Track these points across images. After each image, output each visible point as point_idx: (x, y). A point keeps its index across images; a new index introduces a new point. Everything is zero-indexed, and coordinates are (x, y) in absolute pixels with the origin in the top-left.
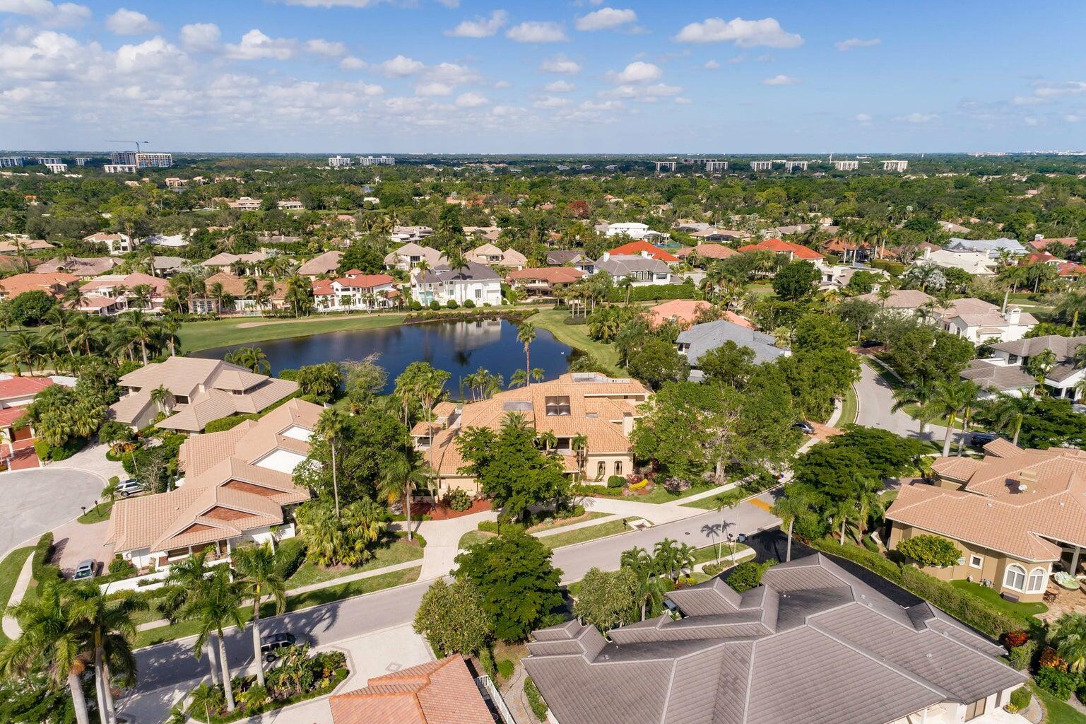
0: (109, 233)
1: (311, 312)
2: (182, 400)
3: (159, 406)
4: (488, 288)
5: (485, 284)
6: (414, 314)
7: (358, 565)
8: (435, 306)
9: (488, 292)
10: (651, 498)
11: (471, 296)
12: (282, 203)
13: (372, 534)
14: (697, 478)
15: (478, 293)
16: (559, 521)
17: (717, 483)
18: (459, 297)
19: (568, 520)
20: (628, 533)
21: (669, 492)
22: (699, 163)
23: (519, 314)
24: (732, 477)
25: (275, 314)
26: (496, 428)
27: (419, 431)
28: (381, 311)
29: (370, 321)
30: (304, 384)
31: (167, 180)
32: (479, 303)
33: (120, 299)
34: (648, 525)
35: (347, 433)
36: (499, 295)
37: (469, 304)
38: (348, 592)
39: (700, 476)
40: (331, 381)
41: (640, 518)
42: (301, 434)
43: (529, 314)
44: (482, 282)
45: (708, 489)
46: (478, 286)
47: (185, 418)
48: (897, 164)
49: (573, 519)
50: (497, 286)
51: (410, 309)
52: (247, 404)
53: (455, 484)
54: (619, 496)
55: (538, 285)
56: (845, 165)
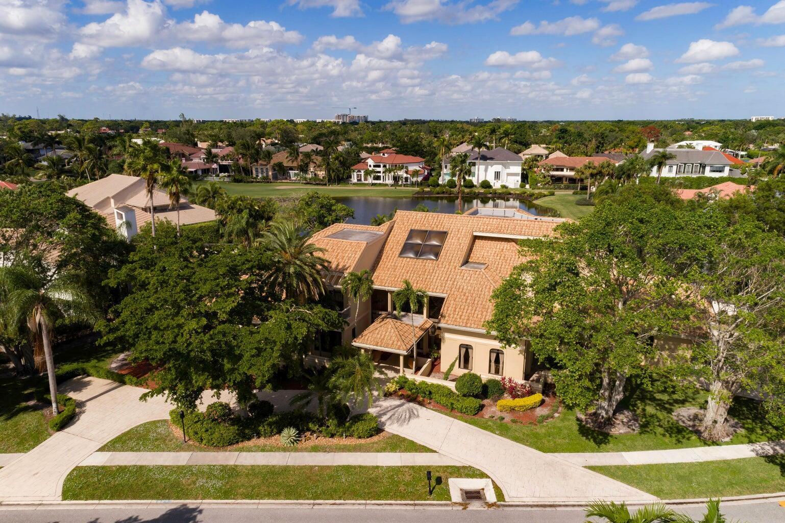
4: (508, 171)
5: (505, 166)
6: (427, 189)
9: (508, 174)
10: (536, 436)
11: (489, 177)
14: (661, 415)
15: (497, 175)
16: (314, 440)
17: (706, 435)
18: (477, 178)
19: (335, 441)
20: (432, 507)
21: (584, 431)
24: (751, 431)
32: (496, 185)
34: (491, 497)
36: (519, 178)
37: (486, 185)
39: (670, 411)
41: (483, 475)
44: (502, 164)
45: (679, 444)
46: (498, 168)
49: (344, 441)
50: (518, 169)
51: (428, 185)
54: (474, 415)
55: (566, 173)
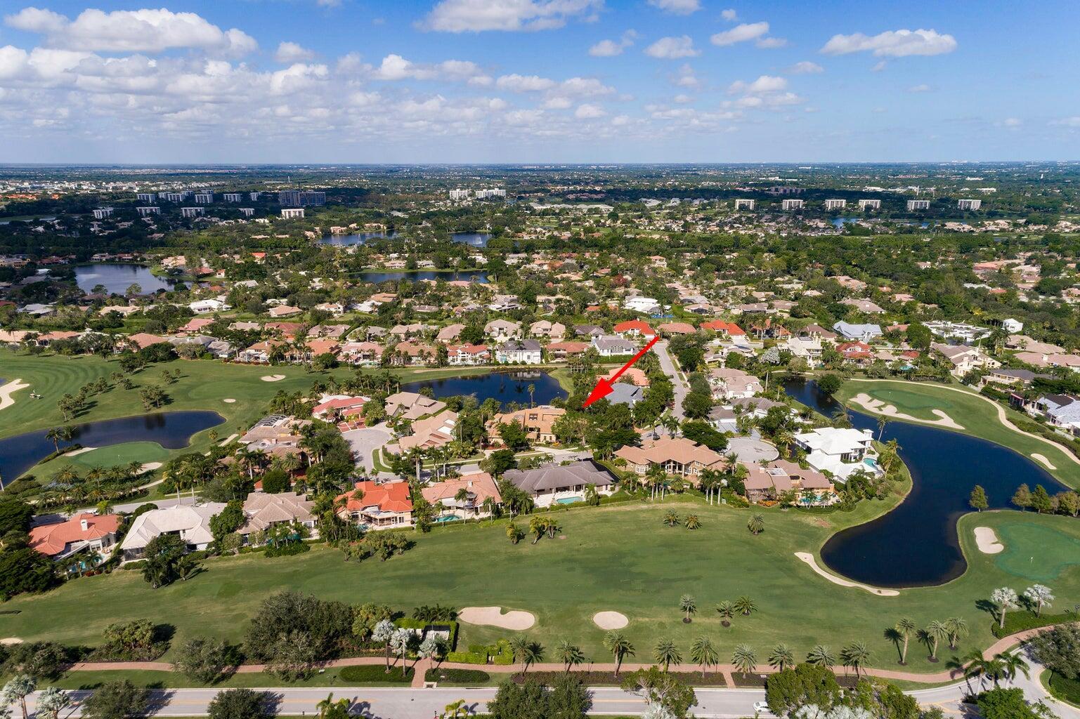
0: (331, 303)
1: (447, 365)
2: (408, 408)
3: (400, 410)
6: (496, 367)
7: (466, 458)
8: (507, 363)
9: (534, 356)
10: (560, 448)
11: (525, 359)
12: (420, 263)
13: (471, 450)
15: (529, 357)
18: (519, 359)
21: (567, 446)
22: (788, 192)
23: (547, 369)
25: (429, 366)
26: (509, 423)
27: (487, 424)
28: (479, 365)
29: (475, 370)
30: (448, 404)
31: (332, 228)
32: (529, 362)
33: (359, 355)
35: (464, 422)
36: (539, 358)
37: (523, 363)
38: (463, 464)
40: (458, 403)
42: (452, 423)
43: (552, 370)
46: (529, 353)
47: (409, 415)
48: (970, 203)
51: (493, 365)
52: (430, 411)
53: (496, 440)
54: (549, 447)
55: (562, 352)
56: (916, 204)
